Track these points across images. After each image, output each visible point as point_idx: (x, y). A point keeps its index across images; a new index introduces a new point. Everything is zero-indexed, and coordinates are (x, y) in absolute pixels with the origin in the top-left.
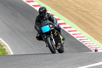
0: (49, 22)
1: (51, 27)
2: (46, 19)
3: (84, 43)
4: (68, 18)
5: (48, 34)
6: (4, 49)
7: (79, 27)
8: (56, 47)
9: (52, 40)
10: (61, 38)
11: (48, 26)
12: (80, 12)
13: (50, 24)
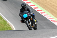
0: (27, 11)
1: (28, 15)
2: (26, 10)
3: (55, 24)
4: (46, 9)
5: (27, 18)
6: (11, 27)
7: (52, 15)
8: (32, 26)
9: (29, 22)
10: (35, 21)
11: (27, 14)
12: (53, 6)
13: (28, 13)
